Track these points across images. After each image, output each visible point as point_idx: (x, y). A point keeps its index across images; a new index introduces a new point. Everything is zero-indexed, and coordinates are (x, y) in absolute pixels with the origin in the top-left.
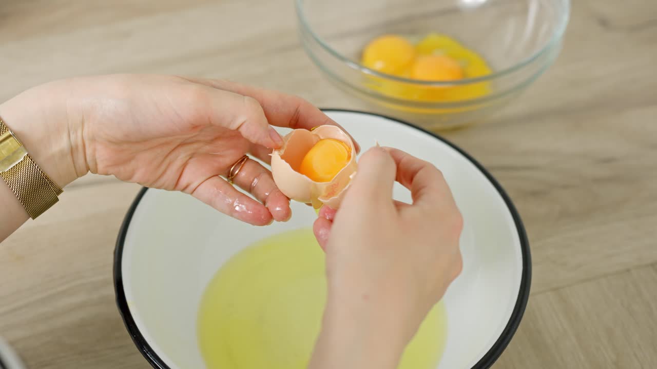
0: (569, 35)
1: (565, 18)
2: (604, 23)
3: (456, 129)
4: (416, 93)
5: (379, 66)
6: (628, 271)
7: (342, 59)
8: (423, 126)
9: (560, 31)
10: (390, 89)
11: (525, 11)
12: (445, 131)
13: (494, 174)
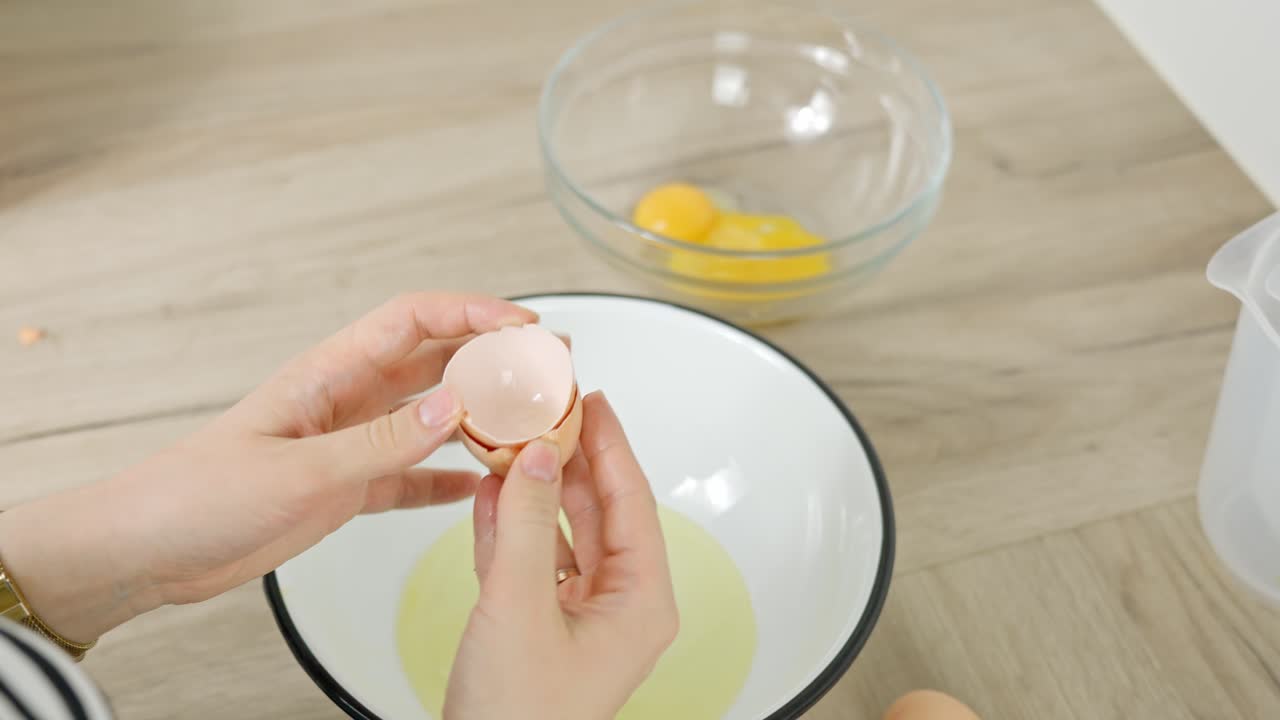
0: (951, 183)
1: (945, 158)
2: (1003, 165)
3: (785, 324)
4: (723, 270)
5: (660, 227)
6: (1040, 539)
7: (610, 216)
8: (733, 320)
9: (937, 177)
10: (684, 262)
11: (886, 146)
12: (766, 326)
13: (840, 392)
